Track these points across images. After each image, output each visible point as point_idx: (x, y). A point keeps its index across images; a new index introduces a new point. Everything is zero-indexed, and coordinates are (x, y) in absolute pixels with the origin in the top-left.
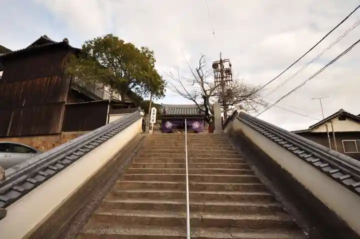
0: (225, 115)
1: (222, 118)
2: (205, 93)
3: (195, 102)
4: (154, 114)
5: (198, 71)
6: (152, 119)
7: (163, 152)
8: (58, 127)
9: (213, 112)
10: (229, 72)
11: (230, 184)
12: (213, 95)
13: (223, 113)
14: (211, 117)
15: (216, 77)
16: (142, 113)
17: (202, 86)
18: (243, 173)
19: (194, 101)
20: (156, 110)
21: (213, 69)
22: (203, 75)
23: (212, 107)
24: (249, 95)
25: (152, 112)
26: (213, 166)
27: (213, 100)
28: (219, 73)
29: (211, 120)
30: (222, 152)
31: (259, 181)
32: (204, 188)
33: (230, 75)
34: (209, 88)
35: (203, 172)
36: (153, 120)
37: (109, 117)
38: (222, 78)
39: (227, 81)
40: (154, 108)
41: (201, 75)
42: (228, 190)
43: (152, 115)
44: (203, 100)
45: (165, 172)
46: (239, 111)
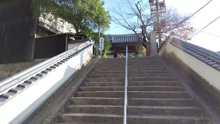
0: (160, 41)
1: (158, 43)
2: (143, 24)
3: (135, 32)
4: (102, 43)
5: (136, 5)
6: (100, 46)
8: (31, 56)
9: (149, 39)
10: (162, 5)
12: (150, 25)
13: (158, 39)
14: (148, 43)
15: (152, 10)
16: (92, 42)
17: (141, 18)
19: (134, 30)
20: (103, 40)
21: (150, 4)
22: (141, 9)
23: (149, 35)
24: (180, 23)
25: (100, 41)
27: (149, 29)
28: (154, 7)
29: (148, 46)
31: (189, 97)
33: (164, 8)
34: (146, 20)
36: (101, 48)
37: (67, 46)
38: (157, 10)
39: (161, 13)
40: (102, 38)
42: (162, 105)
43: (100, 44)
44: (141, 30)
46: (171, 37)
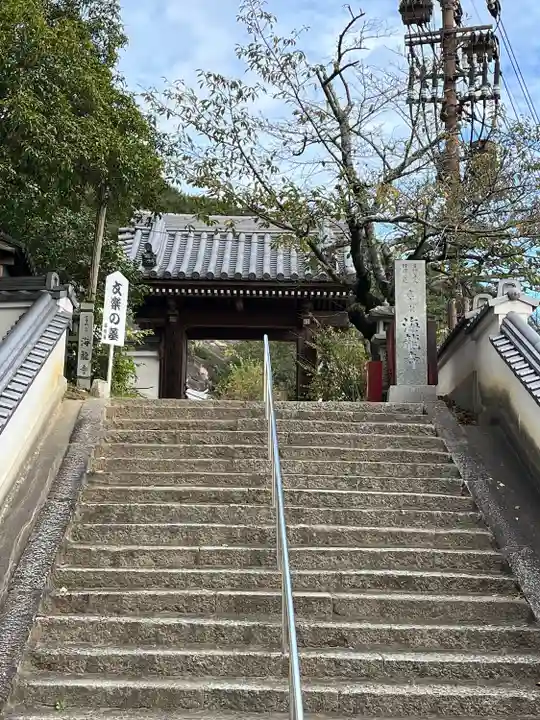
4: (116, 304)
6: (107, 325)
7: (180, 497)
10: (483, 45)
11: (428, 627)
16: (65, 305)
17: (345, 161)
18: (484, 587)
20: (125, 283)
21: (404, 29)
25: (109, 295)
26: (375, 561)
29: (381, 334)
30: (415, 503)
32: (341, 641)
35: (340, 584)
36: (113, 334)
38: (450, 81)
40: (116, 277)
41: (342, 105)
43: (108, 307)
45: (199, 584)
